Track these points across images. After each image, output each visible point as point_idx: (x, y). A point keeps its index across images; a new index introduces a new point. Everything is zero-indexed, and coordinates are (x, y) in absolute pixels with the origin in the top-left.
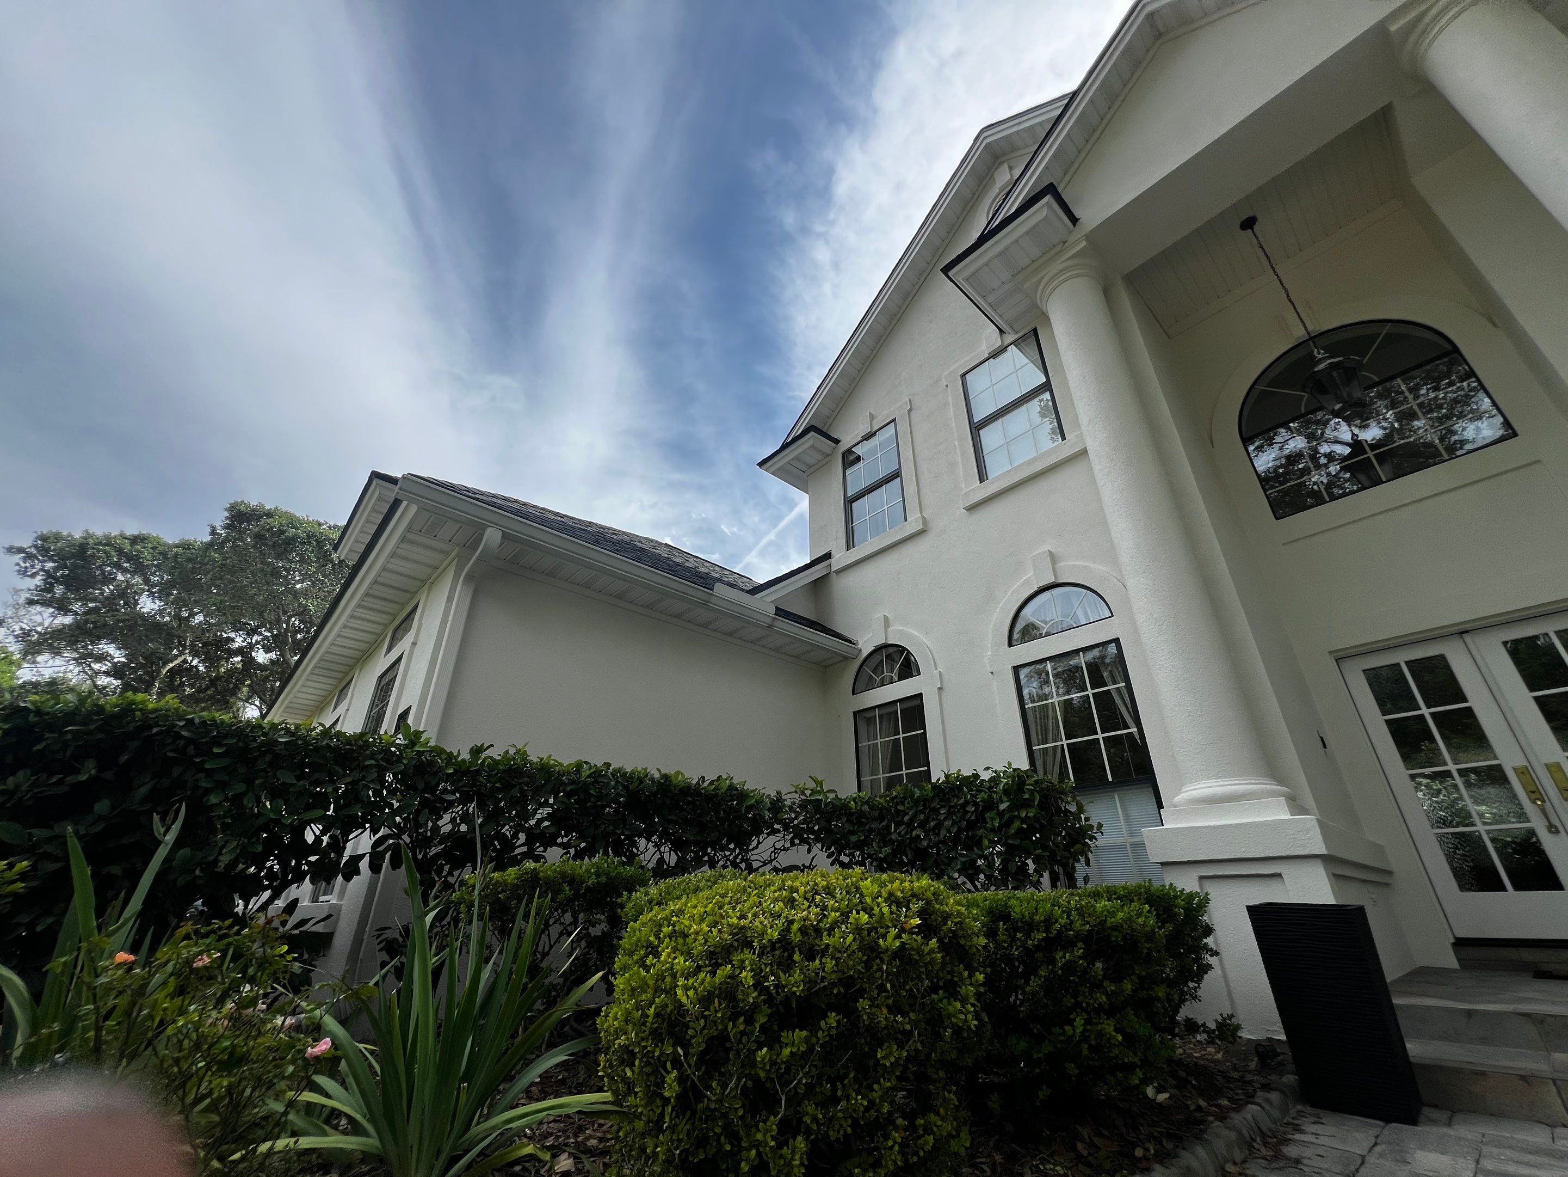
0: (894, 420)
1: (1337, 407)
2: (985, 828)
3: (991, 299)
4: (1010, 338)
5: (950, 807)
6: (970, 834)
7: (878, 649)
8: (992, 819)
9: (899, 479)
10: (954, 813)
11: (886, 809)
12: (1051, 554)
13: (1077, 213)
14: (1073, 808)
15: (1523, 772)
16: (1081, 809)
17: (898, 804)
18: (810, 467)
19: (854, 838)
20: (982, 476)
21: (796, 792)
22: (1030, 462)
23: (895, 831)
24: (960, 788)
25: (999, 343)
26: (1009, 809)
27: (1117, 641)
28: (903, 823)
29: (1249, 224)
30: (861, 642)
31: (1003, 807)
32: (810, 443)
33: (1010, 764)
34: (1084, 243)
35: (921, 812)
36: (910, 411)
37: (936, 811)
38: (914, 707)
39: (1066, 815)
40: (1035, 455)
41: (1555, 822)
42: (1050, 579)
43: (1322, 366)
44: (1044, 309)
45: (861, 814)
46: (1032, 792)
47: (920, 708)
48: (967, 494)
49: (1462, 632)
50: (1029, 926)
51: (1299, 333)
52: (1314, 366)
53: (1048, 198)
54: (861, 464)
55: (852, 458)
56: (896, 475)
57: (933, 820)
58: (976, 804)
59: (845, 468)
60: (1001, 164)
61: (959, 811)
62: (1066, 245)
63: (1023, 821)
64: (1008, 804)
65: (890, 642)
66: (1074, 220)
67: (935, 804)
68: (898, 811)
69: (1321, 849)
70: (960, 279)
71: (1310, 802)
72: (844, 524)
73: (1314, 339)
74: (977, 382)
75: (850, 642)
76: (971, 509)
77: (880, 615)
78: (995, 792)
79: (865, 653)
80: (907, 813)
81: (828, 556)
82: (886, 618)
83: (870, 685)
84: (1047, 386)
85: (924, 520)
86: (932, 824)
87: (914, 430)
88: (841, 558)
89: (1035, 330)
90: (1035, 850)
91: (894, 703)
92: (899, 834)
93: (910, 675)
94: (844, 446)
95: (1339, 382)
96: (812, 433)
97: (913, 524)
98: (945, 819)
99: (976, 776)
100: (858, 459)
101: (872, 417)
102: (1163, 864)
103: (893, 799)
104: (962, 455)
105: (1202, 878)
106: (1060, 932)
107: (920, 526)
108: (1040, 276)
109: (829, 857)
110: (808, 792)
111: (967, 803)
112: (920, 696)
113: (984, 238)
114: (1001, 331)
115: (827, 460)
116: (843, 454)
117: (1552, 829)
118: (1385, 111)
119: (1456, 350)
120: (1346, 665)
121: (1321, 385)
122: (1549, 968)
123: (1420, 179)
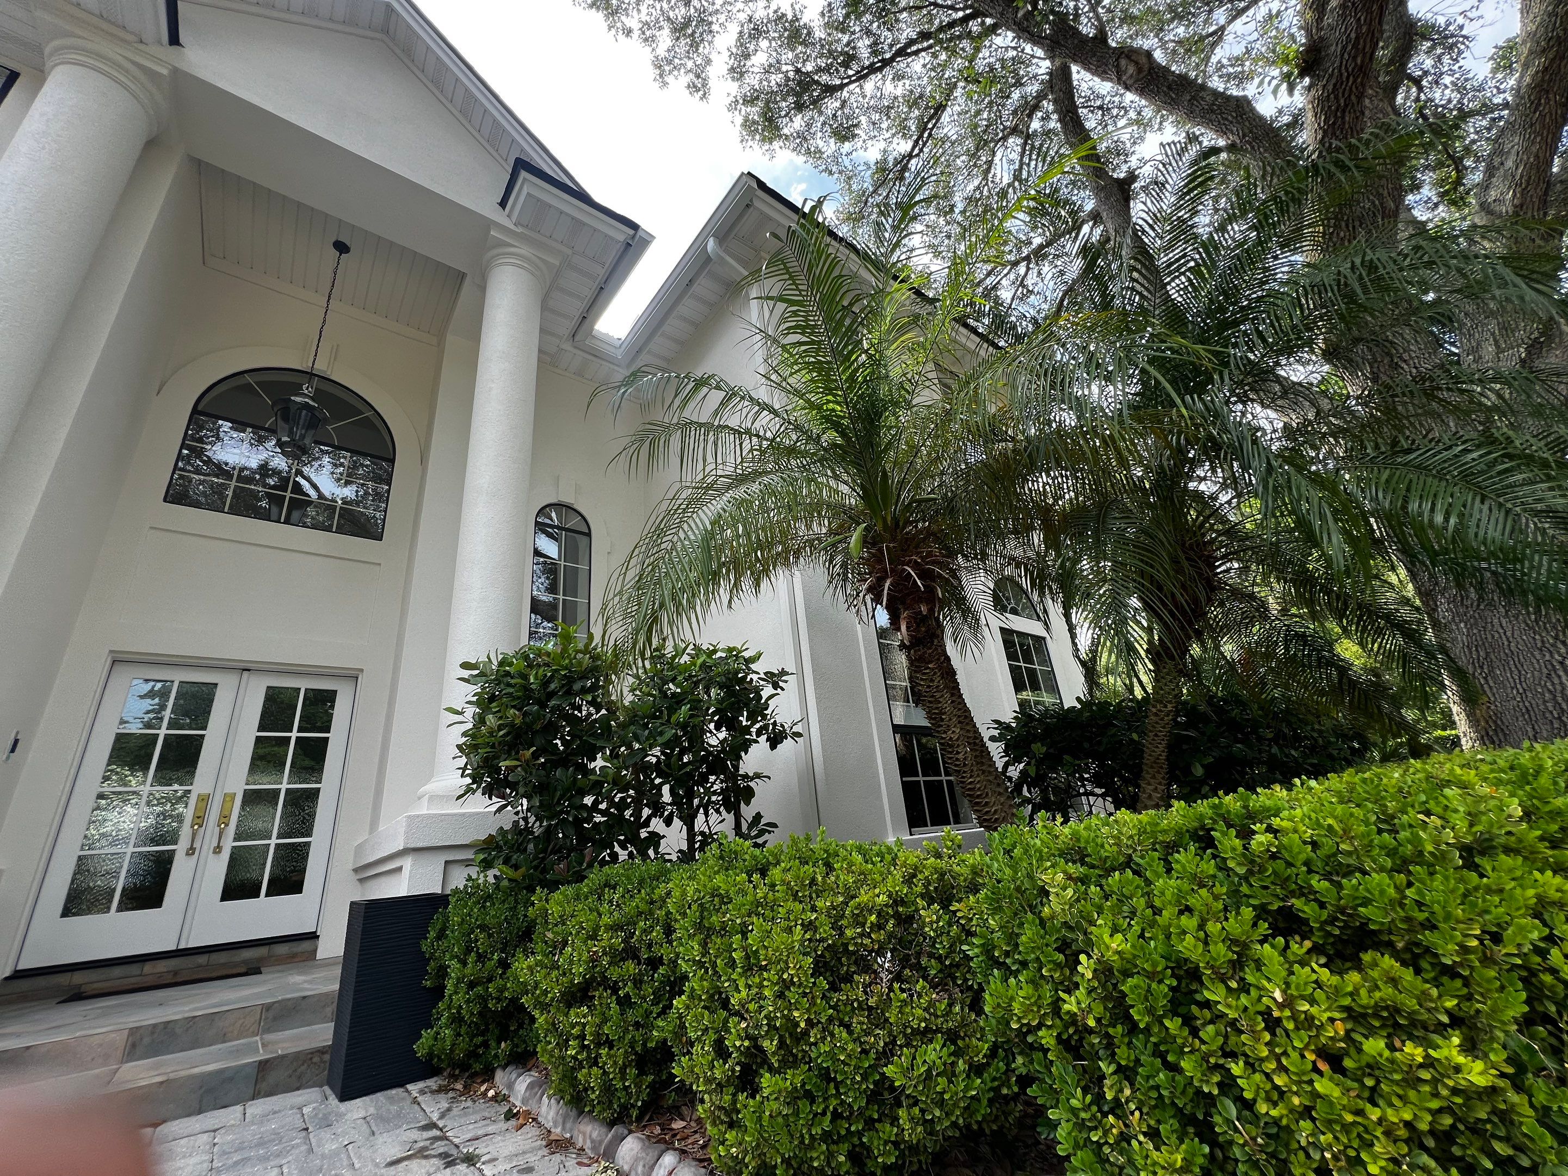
1: (285, 439)
13: (183, 36)
15: (204, 798)
29: (341, 247)
34: (165, 72)
41: (197, 845)
43: (298, 399)
44: (49, 64)
49: (245, 669)
51: (307, 365)
52: (296, 395)
62: (142, 47)
66: (174, 39)
73: (310, 375)
95: (301, 422)
108: (78, 32)
117: (191, 851)
118: (463, 276)
119: (392, 461)
120: (117, 667)
121: (287, 413)
122: (88, 989)
123: (450, 338)
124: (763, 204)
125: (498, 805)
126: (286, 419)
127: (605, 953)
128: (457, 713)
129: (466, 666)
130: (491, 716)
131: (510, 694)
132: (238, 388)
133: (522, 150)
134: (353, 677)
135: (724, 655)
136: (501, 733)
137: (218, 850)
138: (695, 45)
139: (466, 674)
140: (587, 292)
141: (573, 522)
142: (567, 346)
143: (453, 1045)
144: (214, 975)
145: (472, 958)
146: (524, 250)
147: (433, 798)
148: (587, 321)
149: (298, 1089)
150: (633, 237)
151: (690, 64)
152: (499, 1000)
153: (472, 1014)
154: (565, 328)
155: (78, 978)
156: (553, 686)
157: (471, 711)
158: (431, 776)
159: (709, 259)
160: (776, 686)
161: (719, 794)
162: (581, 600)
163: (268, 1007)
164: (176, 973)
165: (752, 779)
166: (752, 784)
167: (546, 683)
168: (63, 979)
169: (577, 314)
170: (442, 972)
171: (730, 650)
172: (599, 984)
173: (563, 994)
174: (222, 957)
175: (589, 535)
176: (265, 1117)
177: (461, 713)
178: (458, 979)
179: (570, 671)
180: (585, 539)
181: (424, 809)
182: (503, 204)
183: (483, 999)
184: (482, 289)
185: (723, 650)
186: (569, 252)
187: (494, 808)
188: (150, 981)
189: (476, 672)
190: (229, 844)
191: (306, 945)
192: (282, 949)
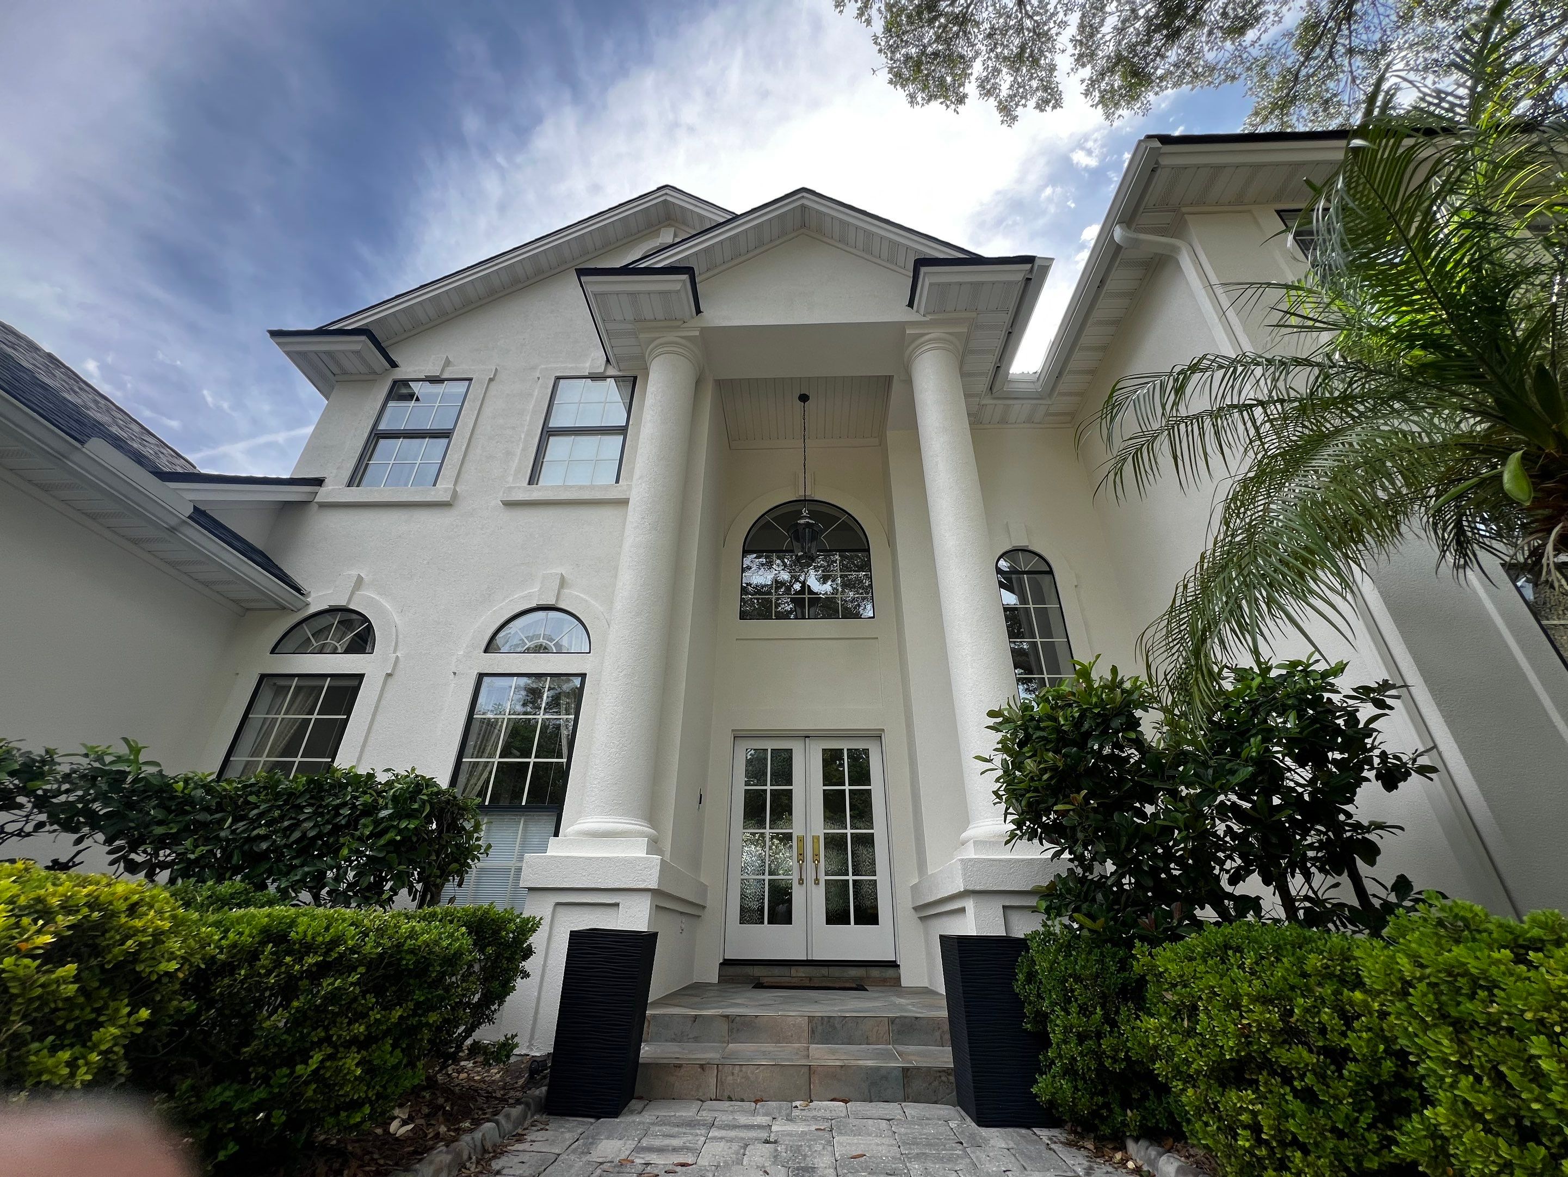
0: (470, 380)
1: (800, 554)
2: (352, 836)
3: (610, 326)
4: (612, 371)
5: (320, 806)
6: (331, 840)
7: (333, 610)
8: (365, 826)
9: (445, 441)
10: (322, 815)
11: (231, 798)
12: (562, 576)
13: (701, 306)
14: (468, 826)
15: (801, 840)
16: (477, 828)
17: (251, 793)
18: (345, 373)
19: (159, 830)
20: (533, 479)
21: (86, 755)
22: (581, 488)
23: (230, 827)
24: (343, 787)
25: (601, 370)
26: (391, 817)
27: (583, 676)
28: (243, 818)
29: (804, 398)
30: (313, 595)
31: (384, 813)
32: (357, 347)
33: (413, 769)
34: (697, 333)
35: (279, 807)
36: (491, 380)
37: (300, 809)
38: (347, 688)
39: (459, 832)
40: (587, 483)
41: (804, 877)
42: (551, 601)
43: (802, 521)
44: (647, 363)
45: (188, 800)
46: (424, 802)
47: (356, 690)
48: (510, 489)
49: (806, 736)
50: (308, 947)
51: (800, 494)
52: (799, 519)
53: (685, 277)
54: (413, 403)
55: (404, 391)
56: (446, 434)
57: (291, 818)
58: (354, 807)
59: (391, 396)
60: (669, 225)
61: (329, 812)
62: (685, 325)
63: (400, 832)
64: (391, 811)
65: (352, 607)
66: (698, 311)
67: (302, 801)
68: (247, 802)
69: (654, 885)
70: (589, 289)
71: (667, 846)
72: (357, 455)
73: (804, 501)
74: (570, 393)
75: (298, 590)
76: (509, 504)
77: (354, 572)
78: (383, 797)
79: (312, 610)
80: (258, 807)
81: (319, 482)
82: (360, 580)
83: (303, 648)
84: (622, 430)
85: (455, 494)
86: (286, 823)
87: (486, 400)
88: (333, 490)
89: (635, 378)
90: (400, 864)
91: (324, 676)
92: (233, 832)
93: (362, 651)
94: (400, 374)
95: (807, 538)
96: (363, 338)
97: (441, 492)
98: (305, 820)
99: (371, 776)
100: (411, 397)
101: (448, 363)
102: (530, 889)
103: (245, 787)
104: (523, 450)
105: (558, 904)
106: (341, 956)
107: (446, 498)
108: (657, 335)
109: (109, 853)
110: (108, 759)
111: (344, 804)
112: (361, 677)
113: (626, 270)
114: (608, 361)
115: (371, 377)
116: (395, 382)
117: (801, 882)
118: (890, 378)
119: (868, 550)
120: (738, 742)
121: (797, 534)
122: (764, 980)
123: (890, 434)
124: (1174, 158)
125: (1053, 851)
126: (797, 539)
127: (1260, 1029)
128: (985, 760)
129: (992, 714)
130: (1029, 761)
131: (1043, 738)
132: (761, 528)
133: (916, 251)
134: (877, 736)
135: (1284, 672)
136: (1045, 777)
137: (817, 882)
138: (1035, 62)
139: (992, 721)
140: (998, 343)
141: (1033, 563)
142: (987, 401)
143: (1074, 1099)
144: (837, 985)
145: (1074, 1009)
146: (936, 333)
147: (980, 844)
148: (1002, 371)
149: (936, 1103)
150: (1031, 270)
151: (1035, 84)
152: (1115, 1060)
153: (1089, 1069)
154: (982, 384)
155: (757, 971)
156: (1086, 726)
157: (998, 758)
158: (969, 823)
159: (1119, 248)
160: (1380, 704)
161: (1318, 849)
162: (1059, 640)
163: (892, 1021)
164: (810, 979)
165: (1368, 830)
166: (1372, 837)
167: (1078, 723)
168: (749, 970)
169: (990, 367)
170: (1043, 1019)
171: (1294, 664)
172: (1260, 1068)
173: (1212, 1070)
174: (836, 972)
175: (1050, 572)
176: (922, 1120)
177: (990, 761)
178: (1065, 1027)
179: (1104, 709)
180: (1047, 578)
181: (971, 853)
182: (911, 305)
183: (1098, 1056)
184: (909, 382)
185: (1279, 666)
186: (974, 315)
187: (1049, 854)
188: (795, 982)
189: (1001, 719)
190: (823, 878)
191: (890, 972)
192: (875, 972)
